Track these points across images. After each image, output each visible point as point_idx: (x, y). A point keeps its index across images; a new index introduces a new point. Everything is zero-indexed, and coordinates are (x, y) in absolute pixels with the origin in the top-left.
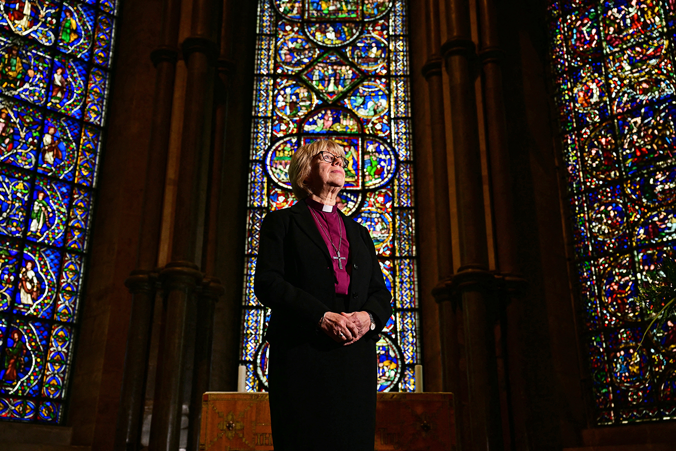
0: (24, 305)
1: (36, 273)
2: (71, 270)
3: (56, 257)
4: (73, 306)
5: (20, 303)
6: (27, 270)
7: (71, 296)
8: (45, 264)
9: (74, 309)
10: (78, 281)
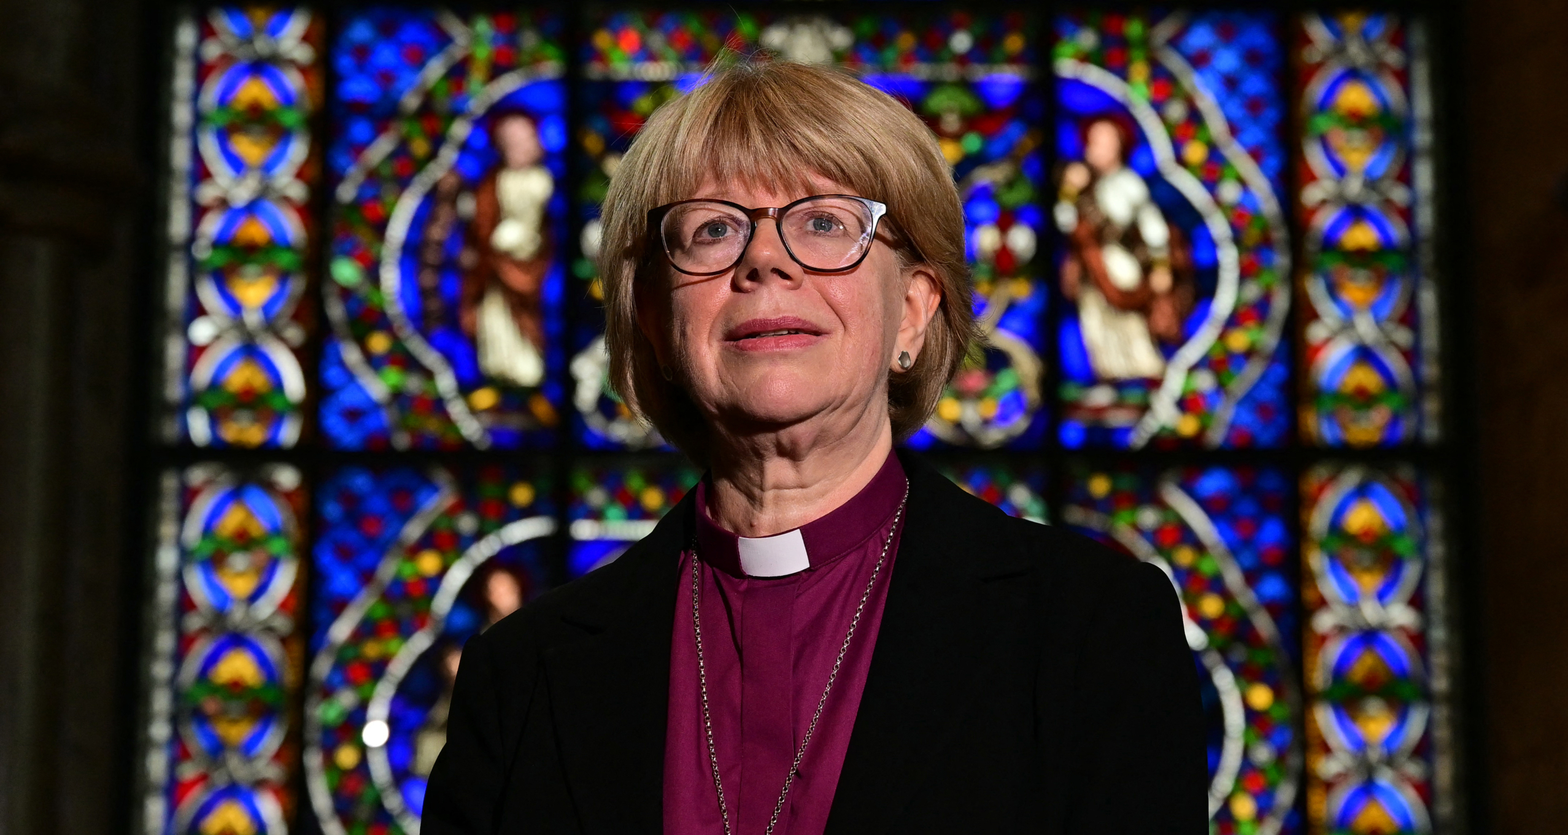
0: (1119, 385)
1: (1154, 179)
2: (1356, 120)
3: (1252, 58)
4: (1403, 336)
5: (1091, 378)
6: (1095, 176)
7: (1384, 280)
8: (1195, 117)
9: (1412, 355)
10: (1405, 177)
